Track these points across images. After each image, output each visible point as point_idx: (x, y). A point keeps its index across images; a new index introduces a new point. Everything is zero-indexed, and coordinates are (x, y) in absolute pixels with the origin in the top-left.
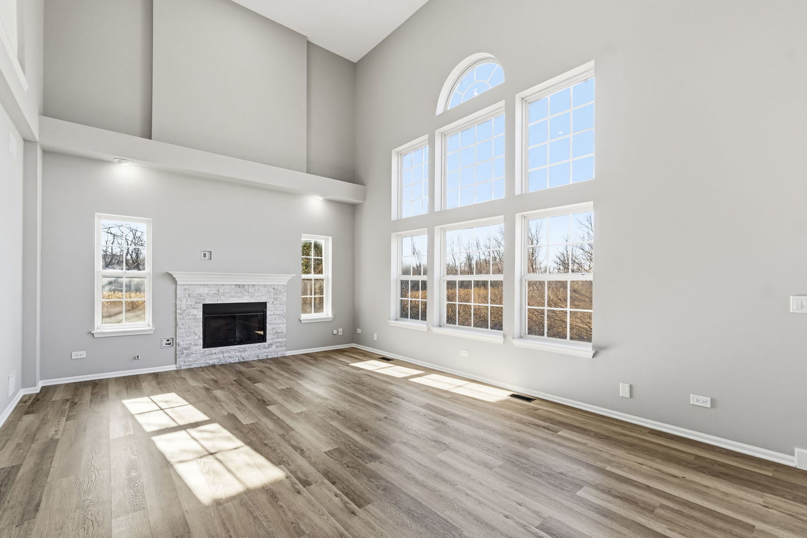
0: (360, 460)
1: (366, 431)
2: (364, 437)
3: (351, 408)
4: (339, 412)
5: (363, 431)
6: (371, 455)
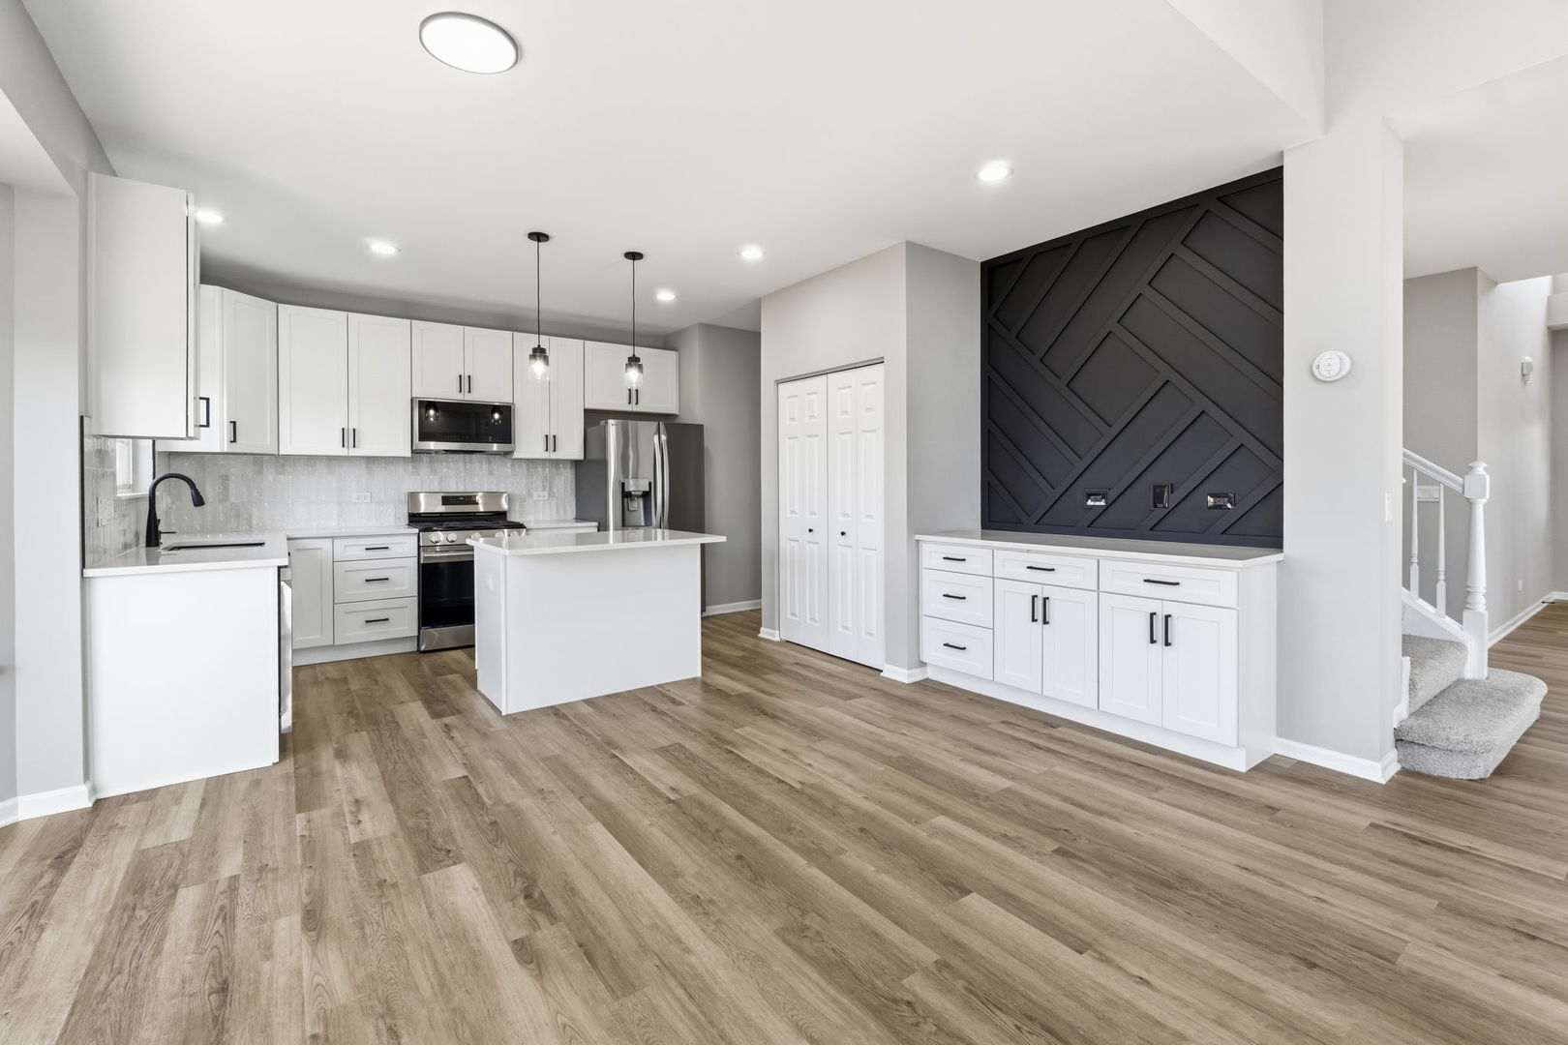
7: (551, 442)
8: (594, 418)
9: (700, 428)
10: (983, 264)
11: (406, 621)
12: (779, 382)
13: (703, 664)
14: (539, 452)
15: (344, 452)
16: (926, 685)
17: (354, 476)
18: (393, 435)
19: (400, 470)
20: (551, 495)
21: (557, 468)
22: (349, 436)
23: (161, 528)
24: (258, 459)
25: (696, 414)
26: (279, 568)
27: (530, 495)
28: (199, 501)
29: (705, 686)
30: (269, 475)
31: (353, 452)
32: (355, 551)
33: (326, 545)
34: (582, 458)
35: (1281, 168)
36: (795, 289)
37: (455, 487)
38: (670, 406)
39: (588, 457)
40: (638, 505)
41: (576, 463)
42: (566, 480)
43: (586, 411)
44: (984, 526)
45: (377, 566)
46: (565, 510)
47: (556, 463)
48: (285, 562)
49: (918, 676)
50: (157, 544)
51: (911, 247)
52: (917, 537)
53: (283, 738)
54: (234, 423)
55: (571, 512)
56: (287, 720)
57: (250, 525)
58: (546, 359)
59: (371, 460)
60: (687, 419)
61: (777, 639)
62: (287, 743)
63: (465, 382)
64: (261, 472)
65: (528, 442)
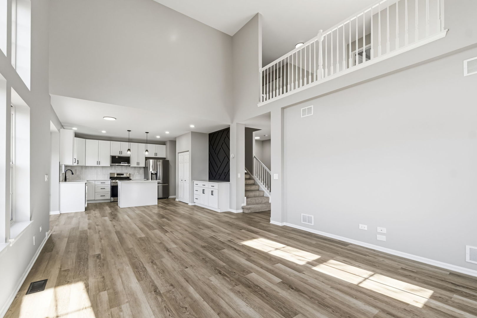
0: (210, 246)
1: (203, 259)
2: (206, 255)
3: (210, 278)
4: (220, 274)
5: (205, 258)
6: (205, 248)
7: (138, 163)
8: (147, 158)
9: (169, 160)
10: (209, 134)
11: (108, 196)
12: (178, 153)
13: (158, 203)
14: (136, 166)
15: (97, 165)
16: (195, 206)
17: (99, 170)
18: (107, 162)
19: (108, 168)
20: (139, 174)
21: (140, 168)
22: (98, 163)
23: (67, 178)
24: (82, 167)
25: (168, 158)
26: (86, 183)
27: (134, 173)
28: (73, 174)
29: (158, 206)
30: (84, 170)
31: (99, 165)
32: (98, 183)
33: (94, 182)
34: (145, 166)
35: (230, 127)
36: (180, 136)
37: (119, 172)
38: (164, 156)
39: (146, 166)
40: (154, 176)
41: (144, 167)
42: (142, 171)
43: (146, 157)
44: (209, 180)
45: (103, 186)
46: (142, 177)
47: (140, 167)
48: (86, 182)
49: (193, 204)
50: (66, 180)
51: (192, 132)
52: (193, 181)
53: (86, 208)
54: (78, 161)
55: (143, 177)
56: (86, 205)
57: (80, 178)
58: (130, 151)
59: (102, 167)
60: (167, 159)
61: (178, 201)
62: (86, 209)
63: (121, 152)
64: (82, 169)
65: (133, 164)
